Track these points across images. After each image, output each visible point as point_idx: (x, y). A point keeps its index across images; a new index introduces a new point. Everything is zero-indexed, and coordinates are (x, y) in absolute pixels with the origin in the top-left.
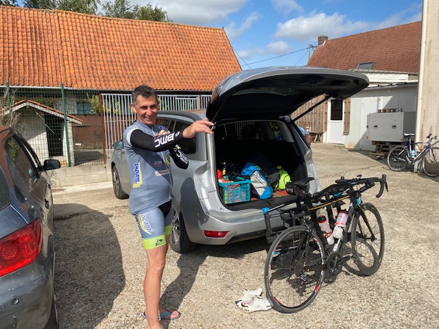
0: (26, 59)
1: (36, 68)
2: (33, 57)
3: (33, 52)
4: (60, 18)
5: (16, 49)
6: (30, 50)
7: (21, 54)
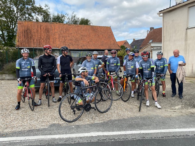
0: (44, 39)
1: (47, 42)
2: (46, 38)
3: (46, 37)
4: (55, 25)
5: (41, 36)
6: (45, 36)
7: (43, 38)
